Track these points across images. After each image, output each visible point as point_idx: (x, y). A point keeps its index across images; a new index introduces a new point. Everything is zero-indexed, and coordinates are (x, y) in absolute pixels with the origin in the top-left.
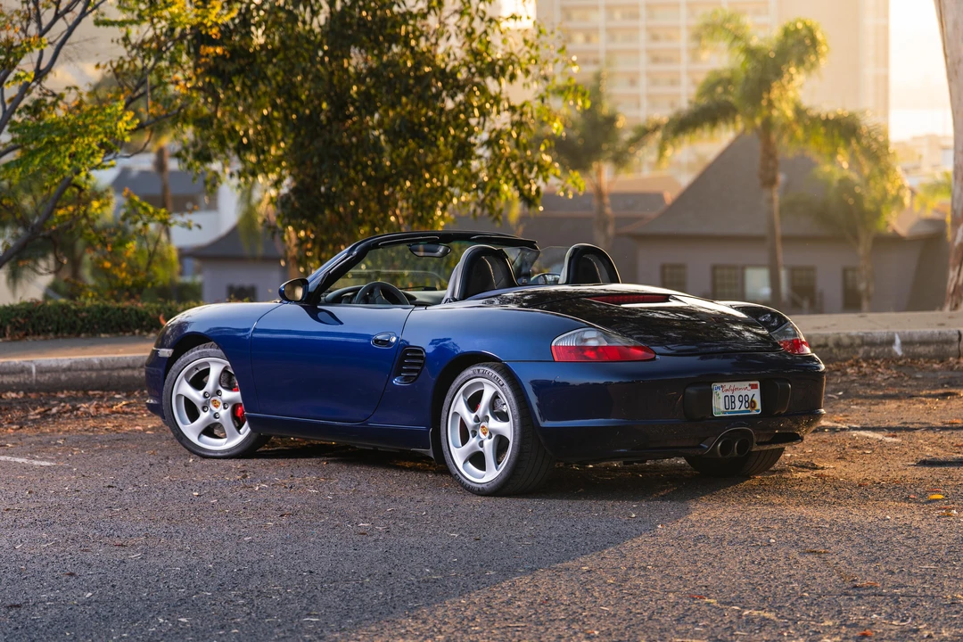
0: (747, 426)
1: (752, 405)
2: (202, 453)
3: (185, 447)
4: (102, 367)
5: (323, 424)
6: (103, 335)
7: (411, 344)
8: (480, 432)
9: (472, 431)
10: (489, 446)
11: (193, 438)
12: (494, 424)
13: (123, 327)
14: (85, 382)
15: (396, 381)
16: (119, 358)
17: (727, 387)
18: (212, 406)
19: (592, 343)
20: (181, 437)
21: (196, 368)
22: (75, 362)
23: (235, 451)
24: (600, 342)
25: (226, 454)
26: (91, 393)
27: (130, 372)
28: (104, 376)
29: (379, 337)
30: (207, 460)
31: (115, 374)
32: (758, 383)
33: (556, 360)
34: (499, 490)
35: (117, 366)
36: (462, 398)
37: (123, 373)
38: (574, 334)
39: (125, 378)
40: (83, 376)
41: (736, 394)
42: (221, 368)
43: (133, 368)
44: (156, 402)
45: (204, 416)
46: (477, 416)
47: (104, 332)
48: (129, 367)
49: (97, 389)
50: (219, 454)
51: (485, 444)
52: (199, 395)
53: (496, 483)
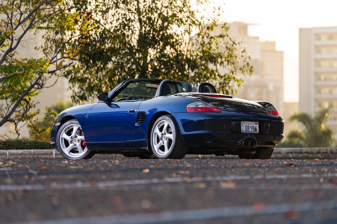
0: (253, 137)
2: (70, 159)
4: (35, 154)
7: (141, 111)
9: (161, 139)
11: (67, 153)
12: (168, 135)
16: (41, 150)
17: (247, 123)
18: (74, 142)
19: (200, 106)
20: (63, 153)
21: (68, 128)
22: (24, 151)
23: (82, 158)
24: (203, 106)
28: (35, 157)
29: (130, 110)
31: (40, 156)
32: (258, 123)
33: (188, 112)
35: (41, 153)
36: (157, 128)
37: (43, 156)
38: (194, 103)
40: (27, 157)
41: (250, 126)
42: (77, 128)
44: (54, 143)
45: (71, 145)
46: (162, 133)
48: (45, 154)
50: (76, 159)
51: (165, 142)
52: (69, 137)
53: (168, 155)
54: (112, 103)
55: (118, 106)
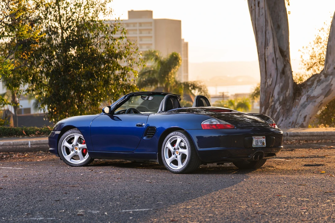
0: (262, 150)
1: (263, 143)
2: (72, 165)
3: (65, 163)
4: (14, 145)
5: (117, 153)
6: (4, 137)
7: (150, 125)
8: (176, 153)
9: (173, 153)
10: (179, 157)
11: (69, 160)
12: (181, 150)
13: (10, 134)
14: (8, 149)
15: (144, 138)
16: (19, 142)
17: (256, 138)
18: (75, 149)
19: (214, 123)
20: (65, 160)
21: (70, 137)
22: (5, 143)
23: (83, 164)
24: (217, 123)
25: (80, 165)
26: (10, 153)
27: (23, 146)
28: (14, 147)
29: (138, 124)
30: (73, 167)
31: (18, 147)
32: (265, 137)
33: (203, 129)
34: (183, 172)
35: (18, 144)
36: (169, 142)
37: (21, 147)
38: (209, 120)
39: (21, 148)
40: (7, 147)
41: (259, 140)
42: (78, 137)
43: (24, 145)
44: (55, 149)
45: (72, 153)
46: (175, 148)
47: (4, 136)
48: (22, 145)
49: (12, 152)
50: (77, 165)
51: (178, 157)
52: (71, 146)
53: (182, 169)
54: (114, 115)
55: (119, 119)
